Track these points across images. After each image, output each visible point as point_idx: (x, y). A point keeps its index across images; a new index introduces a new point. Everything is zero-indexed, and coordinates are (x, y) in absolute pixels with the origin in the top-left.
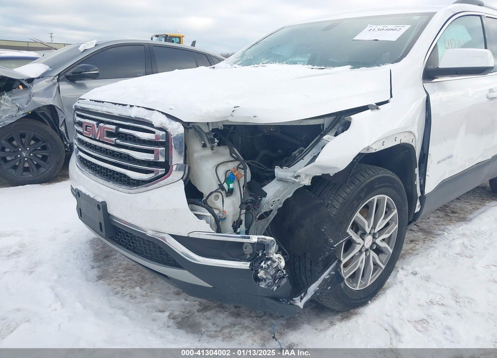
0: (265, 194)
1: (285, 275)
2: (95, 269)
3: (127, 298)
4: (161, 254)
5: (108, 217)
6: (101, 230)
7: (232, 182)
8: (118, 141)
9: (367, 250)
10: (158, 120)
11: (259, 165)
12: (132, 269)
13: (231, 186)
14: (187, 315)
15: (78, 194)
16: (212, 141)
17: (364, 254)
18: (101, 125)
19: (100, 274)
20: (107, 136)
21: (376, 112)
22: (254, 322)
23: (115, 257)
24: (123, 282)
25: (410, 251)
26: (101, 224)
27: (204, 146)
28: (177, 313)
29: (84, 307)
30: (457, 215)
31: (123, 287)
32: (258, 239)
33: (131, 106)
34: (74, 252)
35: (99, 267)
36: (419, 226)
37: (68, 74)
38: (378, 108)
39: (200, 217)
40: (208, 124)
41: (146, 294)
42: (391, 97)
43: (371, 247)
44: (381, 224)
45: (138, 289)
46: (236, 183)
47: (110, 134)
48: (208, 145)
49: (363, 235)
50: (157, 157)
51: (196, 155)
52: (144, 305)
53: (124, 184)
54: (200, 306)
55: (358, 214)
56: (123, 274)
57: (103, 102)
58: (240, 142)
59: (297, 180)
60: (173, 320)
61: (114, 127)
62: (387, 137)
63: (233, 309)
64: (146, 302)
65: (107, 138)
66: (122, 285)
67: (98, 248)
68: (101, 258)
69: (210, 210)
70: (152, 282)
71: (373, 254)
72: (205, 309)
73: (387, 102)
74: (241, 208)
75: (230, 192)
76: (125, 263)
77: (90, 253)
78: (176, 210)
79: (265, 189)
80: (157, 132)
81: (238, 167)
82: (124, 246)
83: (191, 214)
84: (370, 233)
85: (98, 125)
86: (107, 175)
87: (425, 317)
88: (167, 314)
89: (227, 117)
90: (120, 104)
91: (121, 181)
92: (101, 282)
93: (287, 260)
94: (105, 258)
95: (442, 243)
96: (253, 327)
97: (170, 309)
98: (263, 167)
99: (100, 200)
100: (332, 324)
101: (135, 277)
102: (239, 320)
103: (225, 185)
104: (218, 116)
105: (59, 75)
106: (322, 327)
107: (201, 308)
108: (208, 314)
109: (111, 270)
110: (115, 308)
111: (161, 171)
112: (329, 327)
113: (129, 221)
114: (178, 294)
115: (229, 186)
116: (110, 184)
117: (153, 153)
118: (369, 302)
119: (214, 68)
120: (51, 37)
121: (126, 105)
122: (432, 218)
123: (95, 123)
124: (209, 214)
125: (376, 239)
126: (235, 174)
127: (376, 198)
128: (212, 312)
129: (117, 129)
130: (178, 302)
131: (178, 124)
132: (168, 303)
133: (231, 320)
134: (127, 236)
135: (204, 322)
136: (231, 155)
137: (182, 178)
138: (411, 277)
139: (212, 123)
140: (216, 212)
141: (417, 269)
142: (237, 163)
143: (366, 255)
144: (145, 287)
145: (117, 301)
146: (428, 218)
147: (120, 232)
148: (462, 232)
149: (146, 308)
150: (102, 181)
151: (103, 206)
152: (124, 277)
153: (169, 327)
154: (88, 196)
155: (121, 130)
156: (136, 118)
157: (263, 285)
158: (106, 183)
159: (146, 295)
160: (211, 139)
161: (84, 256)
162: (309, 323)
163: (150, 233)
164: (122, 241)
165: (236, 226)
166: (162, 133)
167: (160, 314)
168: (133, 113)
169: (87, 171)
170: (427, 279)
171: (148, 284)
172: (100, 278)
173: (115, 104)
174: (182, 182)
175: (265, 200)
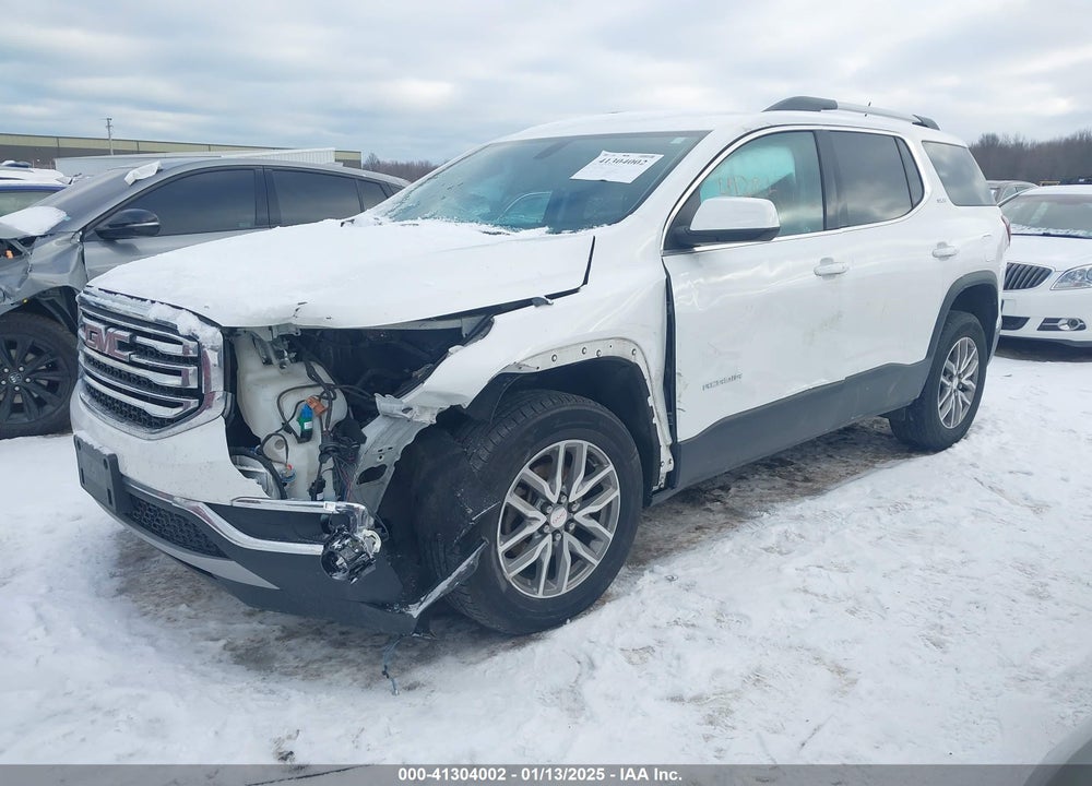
0: (364, 439)
1: (373, 559)
2: (115, 579)
3: (161, 621)
4: (197, 535)
5: (119, 480)
6: (111, 502)
7: (310, 419)
8: (135, 358)
9: (555, 532)
10: (186, 323)
11: (361, 393)
12: (181, 578)
13: (307, 426)
14: (256, 645)
15: (79, 443)
16: (279, 355)
17: (548, 539)
18: (111, 330)
19: (123, 585)
20: (119, 349)
21: (543, 309)
22: (365, 653)
23: (157, 558)
24: (161, 596)
25: (685, 545)
26: (109, 491)
27: (268, 362)
28: (240, 642)
29: (84, 634)
30: (810, 484)
31: (158, 605)
32: (337, 507)
33: (153, 302)
34: (85, 550)
35: (124, 575)
36: (725, 503)
37: (101, 227)
38: (547, 303)
39: (247, 474)
40: (270, 328)
41: (196, 615)
42: (585, 282)
43: (566, 527)
44: (579, 490)
45: (183, 607)
46: (317, 421)
47: (122, 346)
48: (275, 361)
49: (545, 506)
50: (186, 381)
51: (250, 378)
52: (186, 632)
53: (143, 425)
54: (283, 632)
55: (526, 470)
56: (164, 586)
57: (116, 293)
58: (332, 355)
59: (408, 415)
60: (229, 653)
61: (127, 334)
62: (561, 348)
63: (336, 636)
64: (192, 626)
65: (118, 352)
66: (157, 601)
67: (129, 544)
68: (130, 562)
69: (267, 463)
70: (210, 597)
71: (568, 538)
72: (289, 634)
73: (575, 291)
74: (322, 460)
75: (306, 436)
76: (173, 568)
77: (115, 553)
78: (211, 463)
79: (366, 431)
80: (185, 341)
81: (321, 397)
82: (147, 528)
83: (234, 470)
84: (559, 503)
85: (106, 329)
86: (121, 413)
87: (652, 643)
88: (222, 643)
89: (289, 318)
90: (138, 299)
91: (140, 420)
92: (123, 597)
93: (386, 539)
94: (138, 560)
95: (750, 530)
96: (360, 661)
97: (231, 636)
98: (363, 395)
99: (107, 452)
100: (493, 653)
101: (184, 590)
102: (341, 651)
103: (294, 425)
104: (273, 317)
105: (84, 229)
106: (473, 659)
107: (283, 635)
108: (292, 643)
109: (144, 579)
110: (135, 635)
111: (194, 403)
112: (483, 659)
113: (148, 483)
114: (250, 614)
115: (302, 426)
116: (124, 426)
117: (180, 375)
118: (568, 621)
119: (352, 221)
120: (109, 126)
121: (145, 300)
122: (758, 490)
123: (102, 327)
124: (263, 470)
125: (575, 513)
126: (312, 407)
127: (562, 445)
128: (300, 640)
129: (131, 337)
130: (247, 626)
131: (214, 329)
132: (231, 628)
133: (328, 651)
134: (150, 510)
135: (280, 654)
136: (310, 376)
137: (222, 414)
138: (663, 585)
139: (278, 326)
140: (277, 467)
141: (678, 572)
142: (320, 390)
143: (554, 540)
144: (195, 605)
145: (142, 625)
146: (752, 490)
147: (140, 505)
148: (797, 513)
149: (190, 636)
150: (112, 421)
151: (112, 462)
152: (165, 589)
153: (220, 661)
154: (91, 447)
155: (140, 339)
156: (157, 320)
157: (338, 576)
158: (118, 424)
159: (196, 617)
160: (279, 351)
161: (101, 558)
162: (456, 652)
163: (179, 503)
164: (155, 525)
165: (316, 489)
166: (192, 344)
167: (211, 643)
168: (154, 313)
169: (95, 405)
170: (689, 588)
171: (203, 601)
172: (121, 591)
173: (132, 297)
174: (222, 419)
175: (364, 447)
